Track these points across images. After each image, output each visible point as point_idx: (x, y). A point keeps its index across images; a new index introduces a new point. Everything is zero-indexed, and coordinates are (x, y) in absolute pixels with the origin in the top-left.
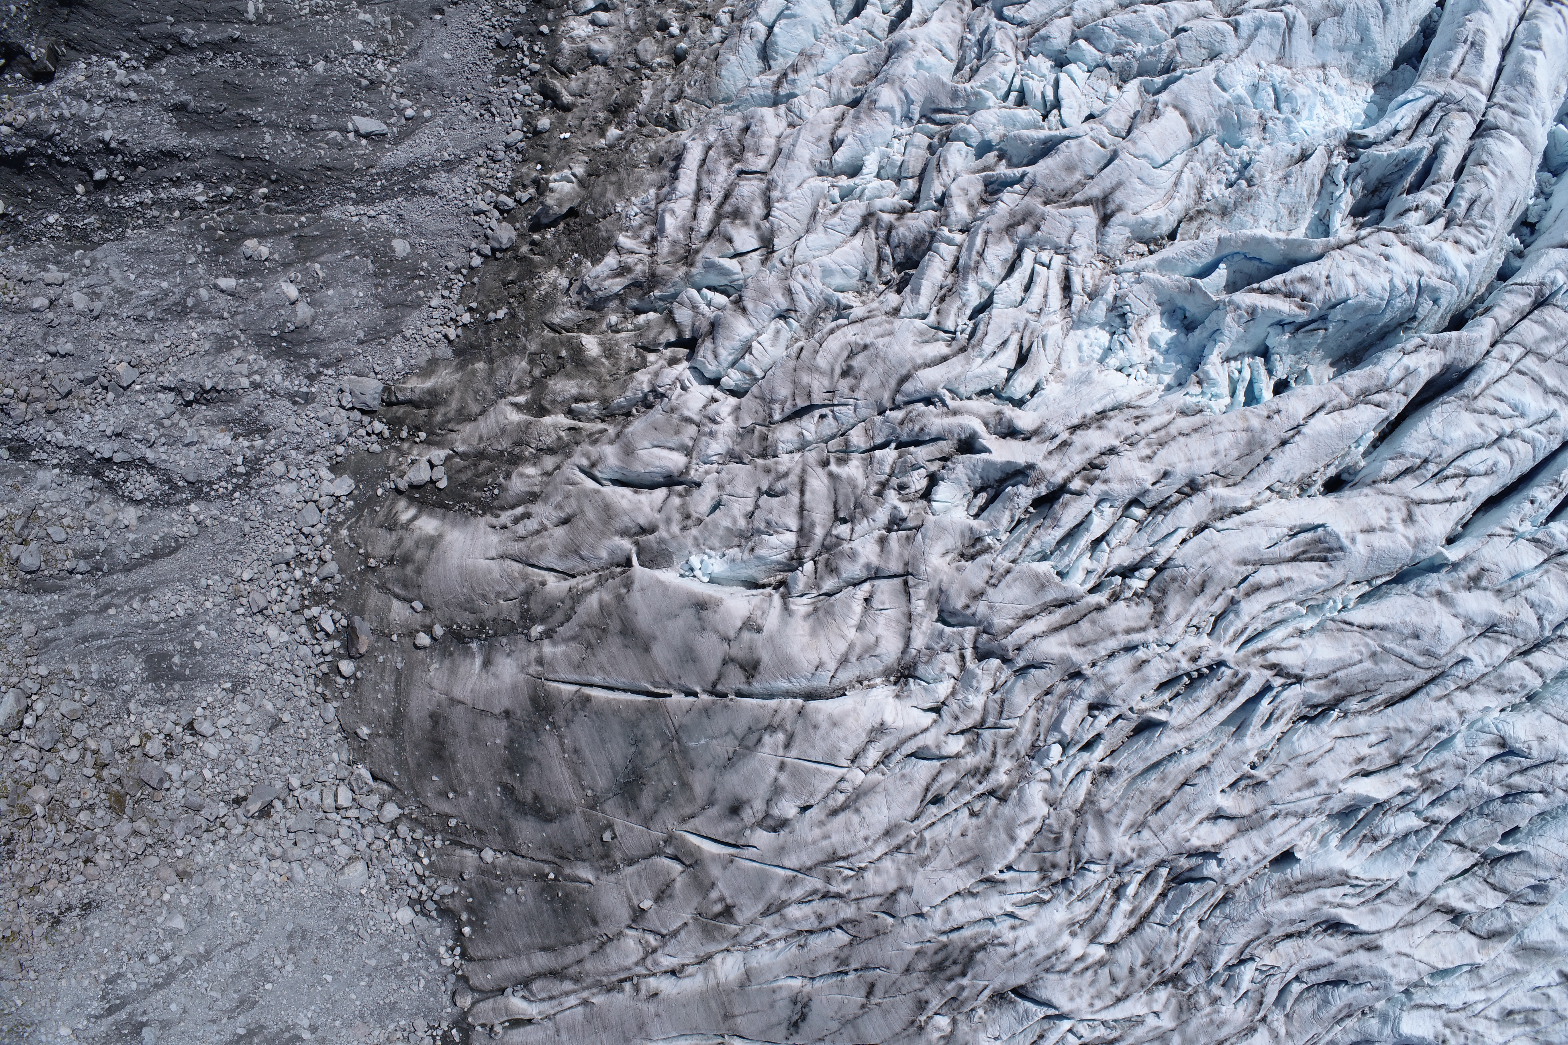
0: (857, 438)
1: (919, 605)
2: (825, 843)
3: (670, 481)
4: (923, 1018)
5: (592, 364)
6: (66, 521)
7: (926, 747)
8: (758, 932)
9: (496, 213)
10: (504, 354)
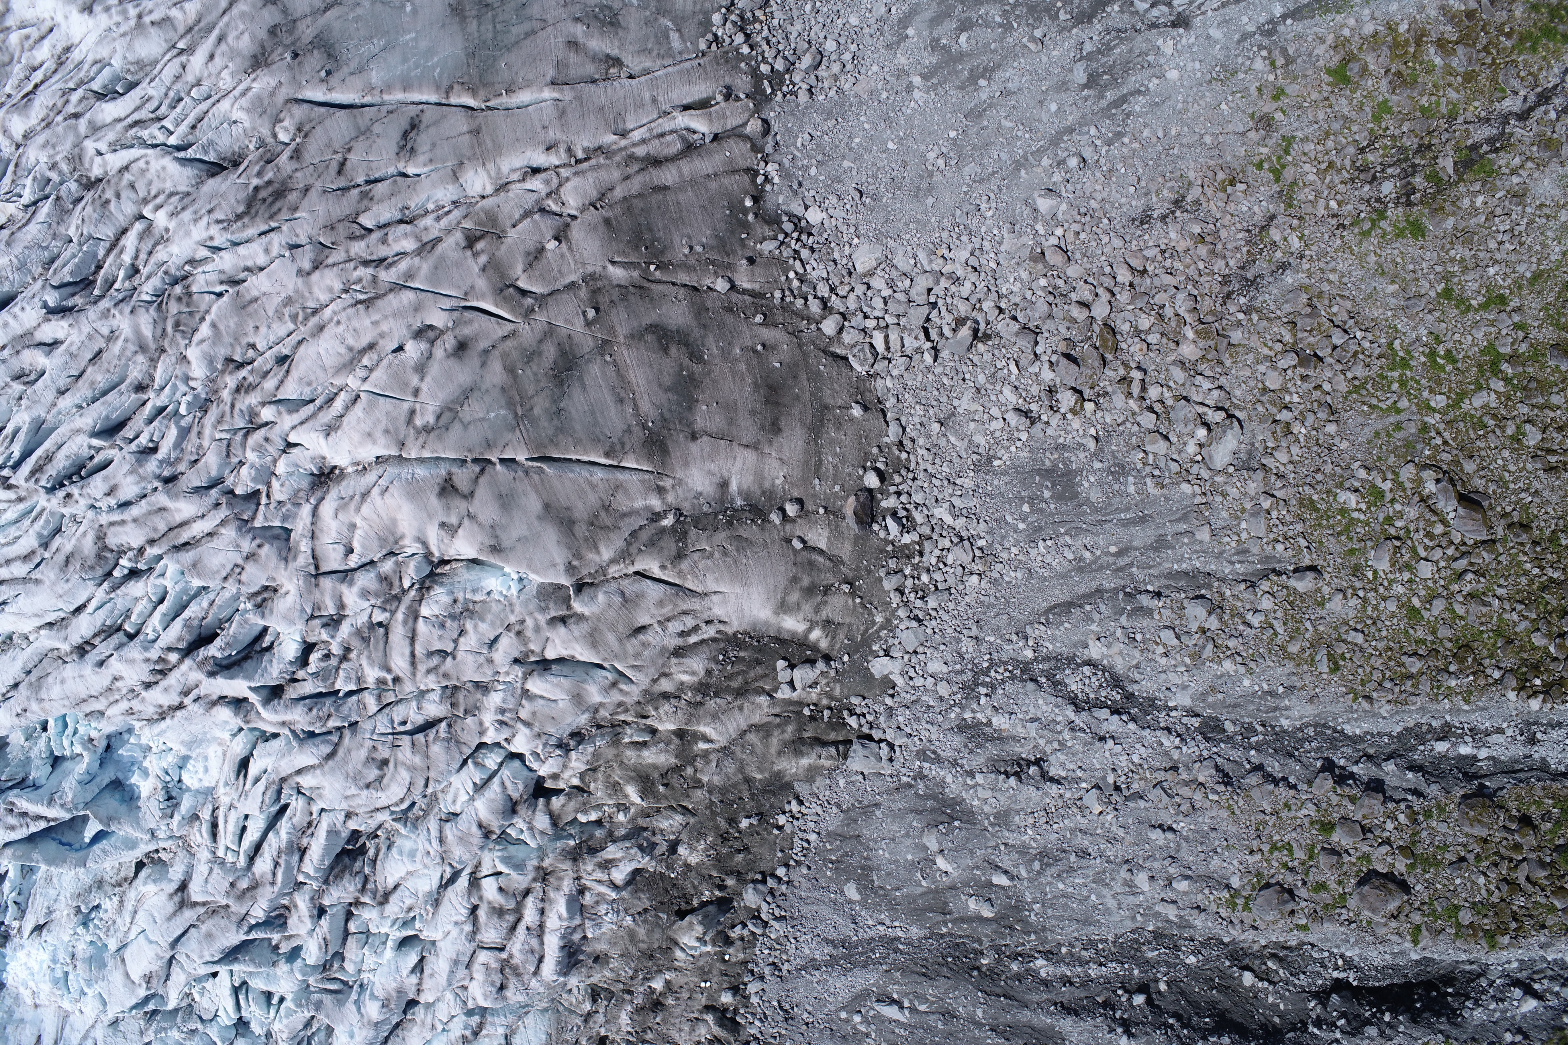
0: (371, 702)
1: (304, 547)
2: (376, 317)
3: (545, 665)
4: (298, 140)
5: (632, 778)
6: (1160, 650)
7: (290, 412)
8: (444, 222)
9: (763, 916)
10: (734, 786)
